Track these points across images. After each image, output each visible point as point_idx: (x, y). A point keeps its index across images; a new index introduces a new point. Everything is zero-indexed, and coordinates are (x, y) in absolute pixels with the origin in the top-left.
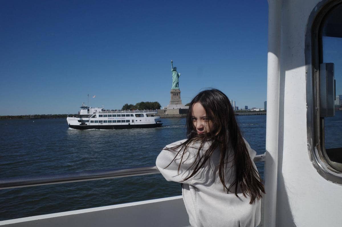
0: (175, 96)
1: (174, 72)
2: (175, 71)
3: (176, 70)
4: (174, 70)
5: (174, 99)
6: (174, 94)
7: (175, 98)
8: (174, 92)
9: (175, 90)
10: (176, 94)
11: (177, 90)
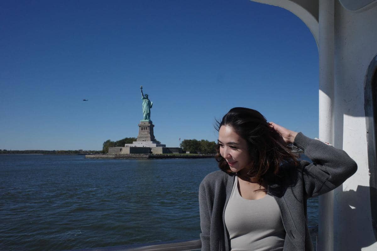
0: (143, 131)
1: (144, 100)
2: (146, 100)
3: (147, 98)
4: (144, 98)
5: (142, 135)
6: (142, 128)
7: (143, 133)
8: (142, 125)
9: (143, 123)
10: (144, 128)
11: (146, 123)
